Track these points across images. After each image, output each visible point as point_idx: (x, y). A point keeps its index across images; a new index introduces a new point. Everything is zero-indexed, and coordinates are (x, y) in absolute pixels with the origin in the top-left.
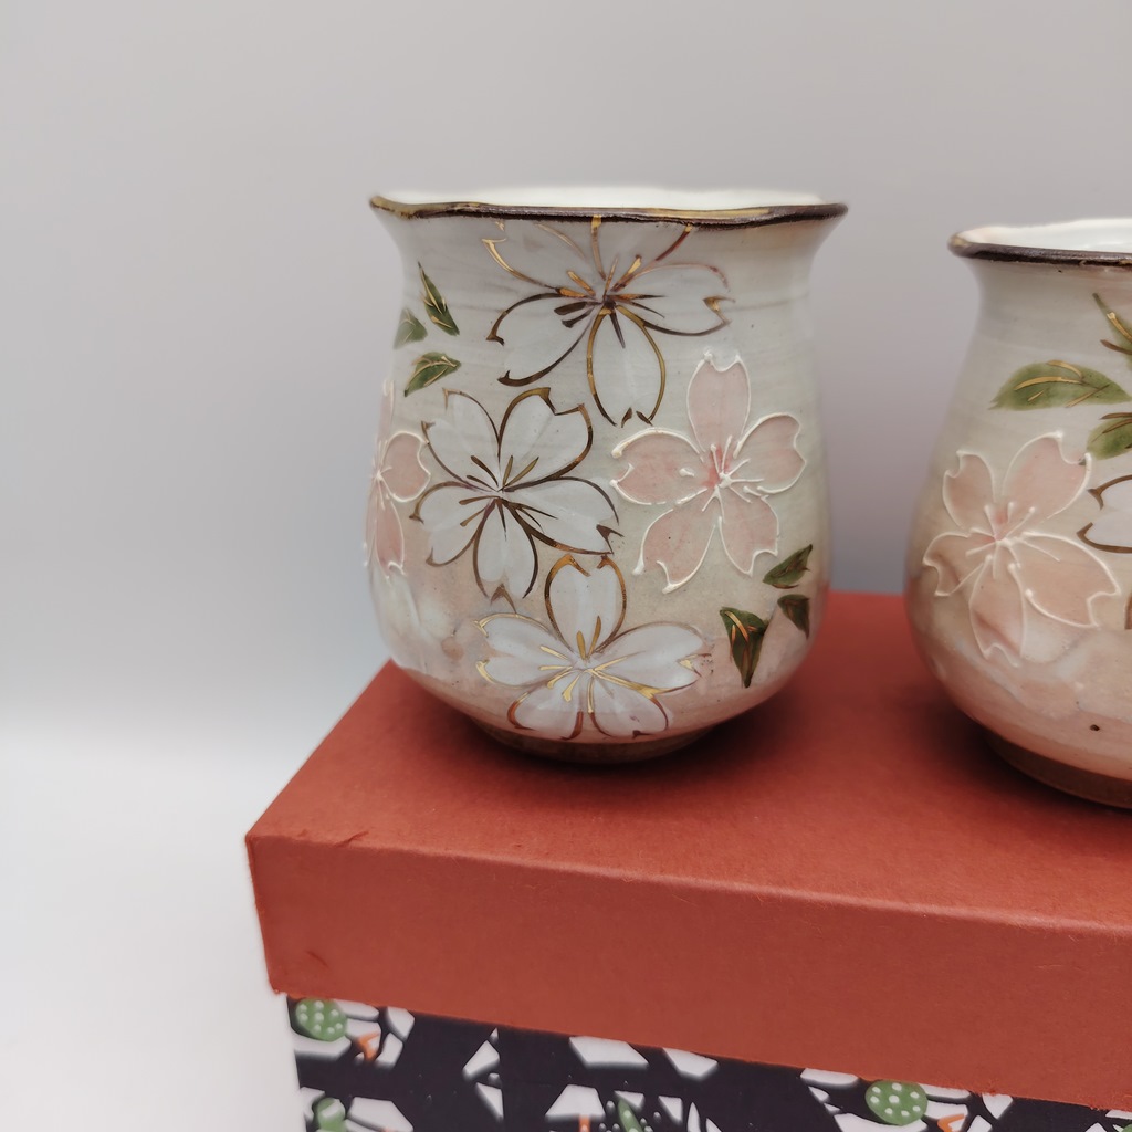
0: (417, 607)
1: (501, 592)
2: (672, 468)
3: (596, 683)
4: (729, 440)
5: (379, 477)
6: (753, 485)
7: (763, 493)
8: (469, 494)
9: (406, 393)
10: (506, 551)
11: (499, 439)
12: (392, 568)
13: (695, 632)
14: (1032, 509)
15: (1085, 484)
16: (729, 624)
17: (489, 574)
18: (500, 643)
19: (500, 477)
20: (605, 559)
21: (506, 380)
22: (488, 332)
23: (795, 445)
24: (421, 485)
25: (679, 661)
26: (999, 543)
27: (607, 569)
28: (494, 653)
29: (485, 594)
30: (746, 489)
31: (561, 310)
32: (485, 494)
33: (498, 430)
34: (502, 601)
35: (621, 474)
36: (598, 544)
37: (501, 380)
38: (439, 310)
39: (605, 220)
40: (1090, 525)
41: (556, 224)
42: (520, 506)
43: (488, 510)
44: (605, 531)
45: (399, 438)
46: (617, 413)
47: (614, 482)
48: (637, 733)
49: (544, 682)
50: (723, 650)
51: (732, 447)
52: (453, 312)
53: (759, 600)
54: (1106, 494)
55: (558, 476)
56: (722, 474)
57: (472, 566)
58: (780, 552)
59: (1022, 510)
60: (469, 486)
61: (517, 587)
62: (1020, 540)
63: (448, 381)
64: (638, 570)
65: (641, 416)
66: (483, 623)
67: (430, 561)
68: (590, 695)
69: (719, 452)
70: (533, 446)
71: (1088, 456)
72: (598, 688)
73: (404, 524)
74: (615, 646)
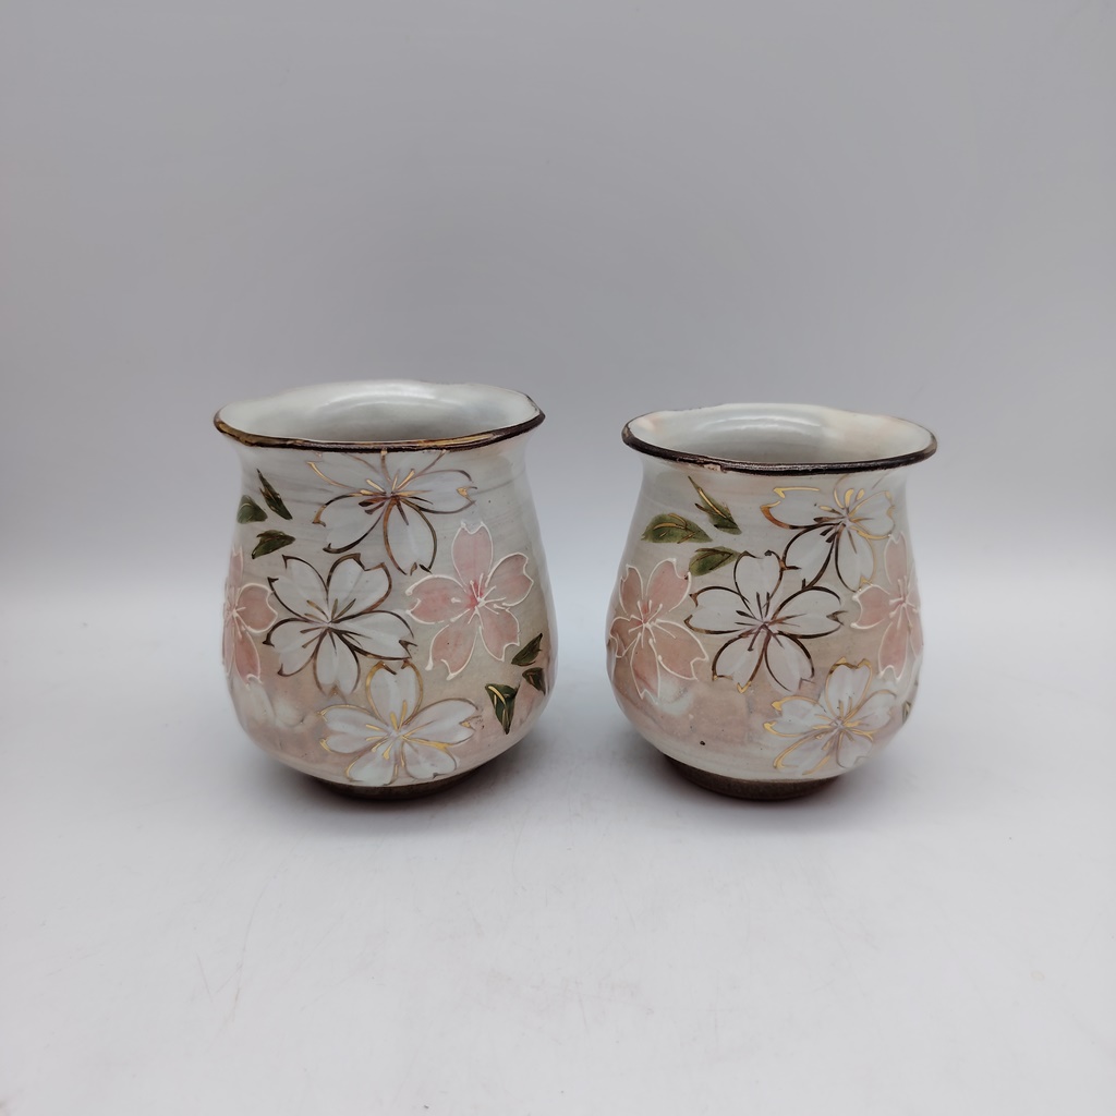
0: (272, 705)
1: (335, 689)
2: (446, 599)
3: (406, 745)
4: (481, 577)
5: (236, 615)
6: (499, 603)
7: (506, 607)
8: (306, 626)
9: (254, 557)
10: (336, 663)
11: (327, 591)
12: (250, 679)
13: (471, 703)
14: (661, 605)
15: (687, 592)
16: (492, 694)
17: (326, 678)
18: (336, 726)
19: (329, 614)
20: (406, 662)
21: (328, 550)
22: (313, 517)
23: (524, 572)
24: (271, 621)
25: (461, 723)
26: (644, 625)
27: (409, 670)
28: (332, 733)
29: (323, 693)
30: (495, 606)
31: (363, 504)
32: (319, 626)
33: (326, 582)
34: (337, 699)
35: (413, 606)
36: (400, 652)
37: (325, 550)
38: (275, 502)
39: (389, 450)
40: (691, 616)
41: (357, 455)
42: (346, 632)
43: (322, 636)
44: (405, 644)
45: (251, 588)
46: (406, 565)
47: (408, 612)
48: (435, 775)
49: (368, 749)
50: (489, 711)
51: (484, 580)
52: (285, 503)
53: (512, 676)
54: (699, 598)
55: (371, 610)
56: (478, 599)
57: (312, 675)
58: (520, 644)
59: (656, 606)
60: (306, 621)
61: (347, 685)
62: (654, 624)
63: (286, 550)
64: (429, 667)
65: (422, 567)
66: (323, 713)
67: (280, 673)
68: (402, 753)
69: (476, 585)
70: (351, 592)
71: (689, 574)
72: (407, 748)
73: (258, 648)
74: (417, 719)
